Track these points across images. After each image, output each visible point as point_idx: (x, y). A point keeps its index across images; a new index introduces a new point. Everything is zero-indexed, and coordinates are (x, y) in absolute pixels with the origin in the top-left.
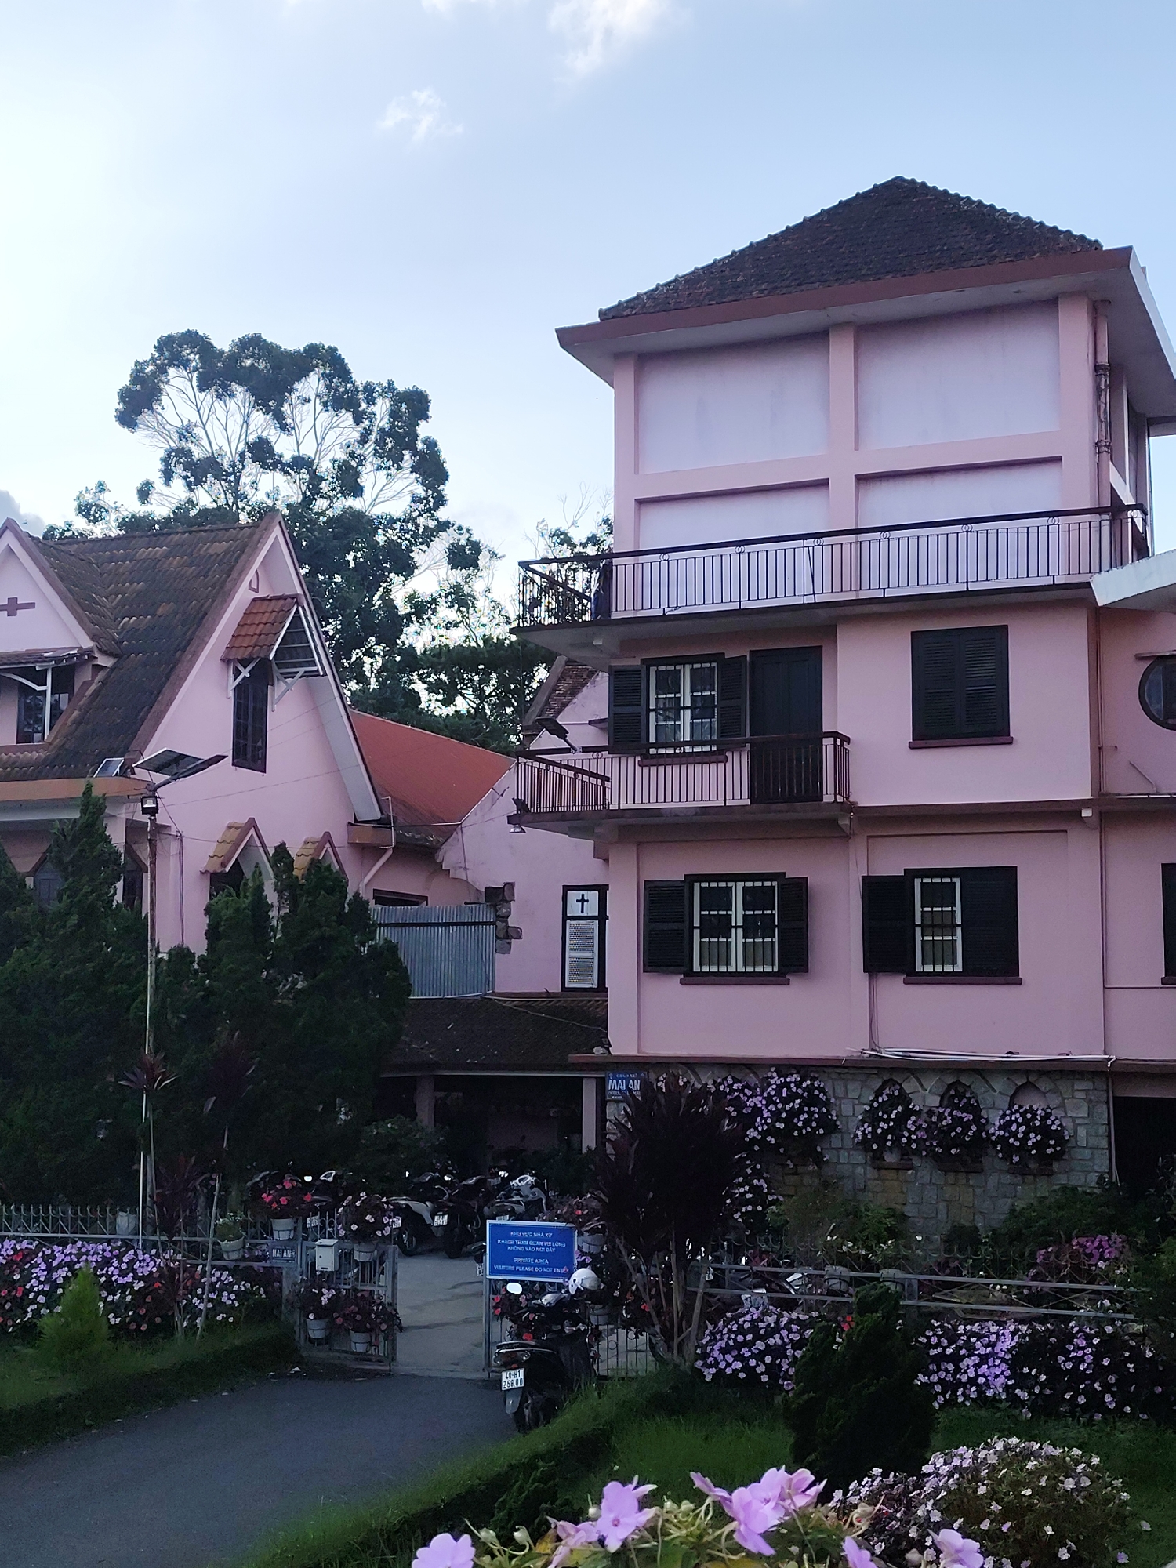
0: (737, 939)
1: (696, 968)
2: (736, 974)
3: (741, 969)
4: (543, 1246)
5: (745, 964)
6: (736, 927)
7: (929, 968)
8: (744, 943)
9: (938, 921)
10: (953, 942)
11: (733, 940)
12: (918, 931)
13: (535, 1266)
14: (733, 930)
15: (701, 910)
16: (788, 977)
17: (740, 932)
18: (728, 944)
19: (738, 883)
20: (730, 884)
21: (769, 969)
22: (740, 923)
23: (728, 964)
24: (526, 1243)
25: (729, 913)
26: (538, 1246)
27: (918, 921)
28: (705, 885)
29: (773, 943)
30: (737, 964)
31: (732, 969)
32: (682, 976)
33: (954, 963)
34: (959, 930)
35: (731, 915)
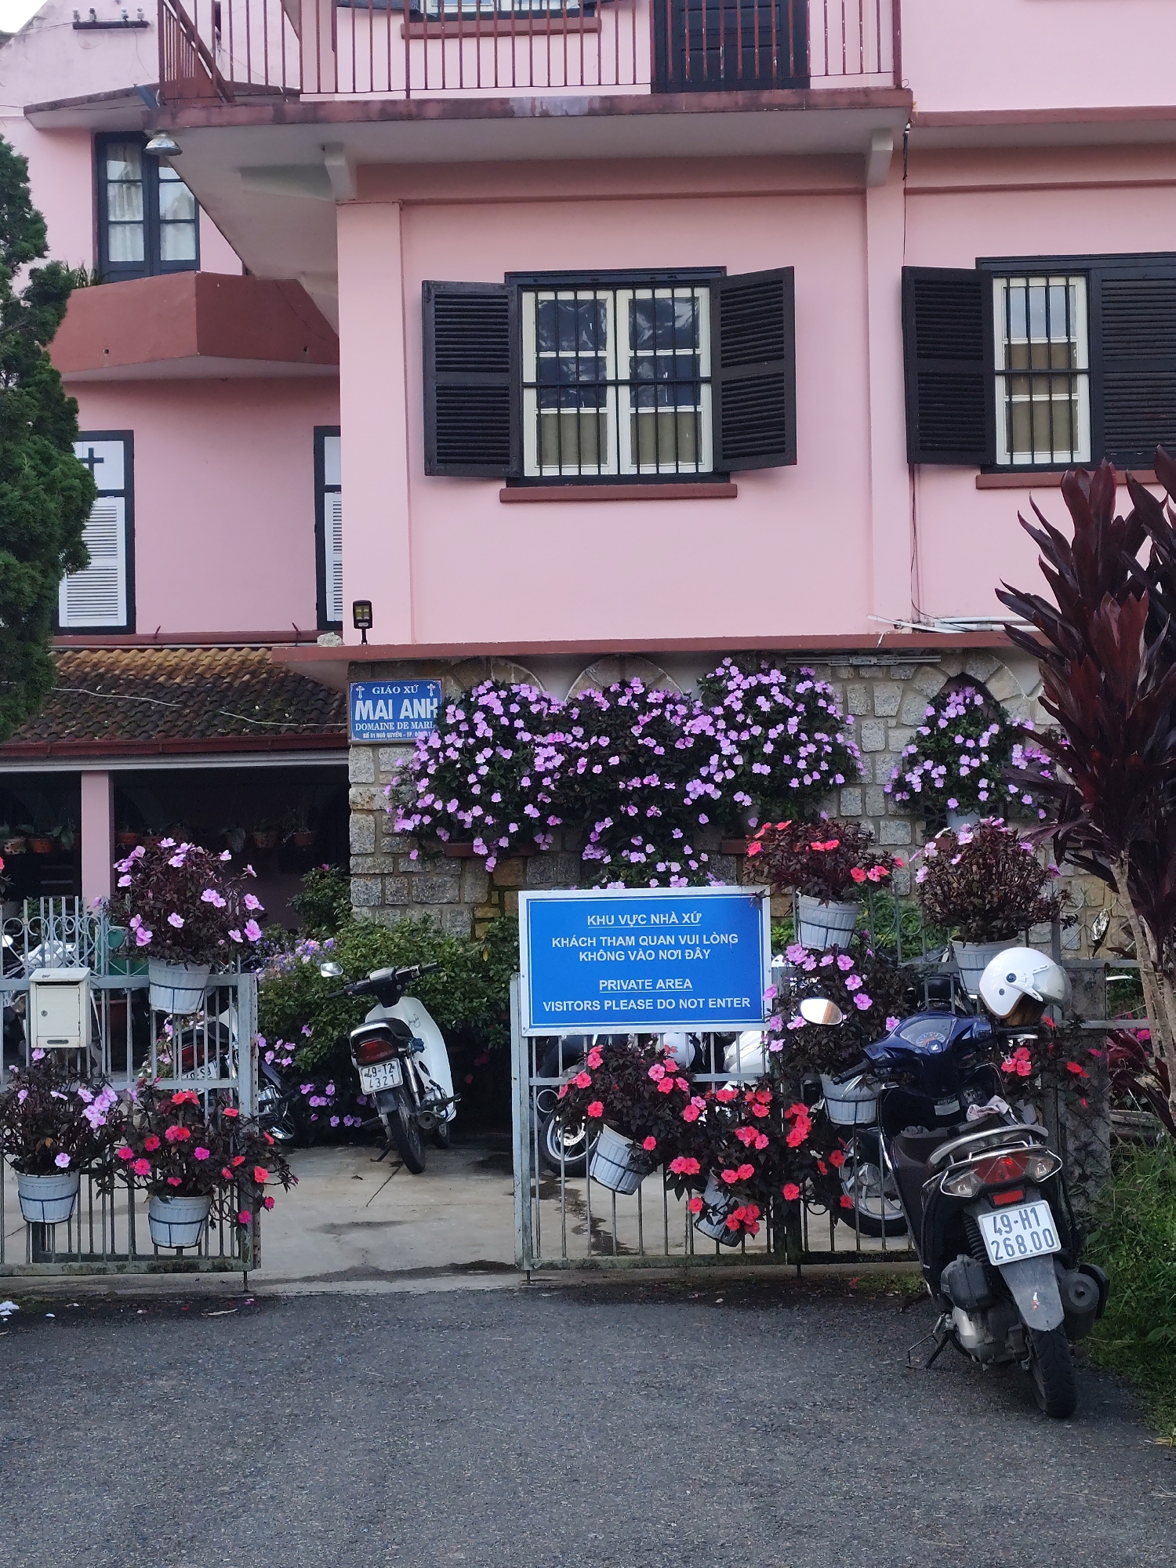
0: (619, 408)
1: (531, 469)
2: (619, 479)
3: (628, 469)
4: (678, 945)
5: (637, 460)
6: (617, 383)
7: (1022, 458)
8: (636, 418)
9: (1040, 364)
10: (1071, 404)
11: (609, 410)
12: (1000, 384)
13: (655, 996)
14: (611, 391)
15: (539, 349)
16: (733, 482)
17: (625, 392)
18: (600, 419)
19: (619, 293)
20: (602, 295)
21: (687, 468)
22: (625, 374)
23: (600, 458)
24: (631, 941)
25: (601, 354)
26: (663, 947)
27: (1000, 364)
28: (547, 296)
29: (696, 416)
30: (619, 460)
31: (609, 469)
32: (503, 485)
33: (1072, 446)
34: (1083, 383)
35: (604, 358)
